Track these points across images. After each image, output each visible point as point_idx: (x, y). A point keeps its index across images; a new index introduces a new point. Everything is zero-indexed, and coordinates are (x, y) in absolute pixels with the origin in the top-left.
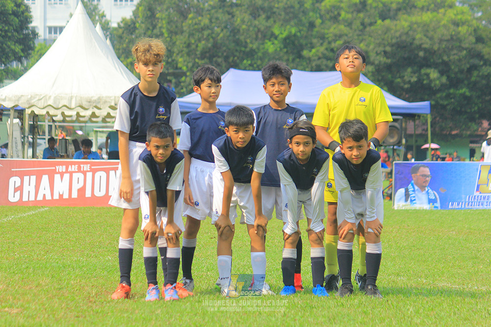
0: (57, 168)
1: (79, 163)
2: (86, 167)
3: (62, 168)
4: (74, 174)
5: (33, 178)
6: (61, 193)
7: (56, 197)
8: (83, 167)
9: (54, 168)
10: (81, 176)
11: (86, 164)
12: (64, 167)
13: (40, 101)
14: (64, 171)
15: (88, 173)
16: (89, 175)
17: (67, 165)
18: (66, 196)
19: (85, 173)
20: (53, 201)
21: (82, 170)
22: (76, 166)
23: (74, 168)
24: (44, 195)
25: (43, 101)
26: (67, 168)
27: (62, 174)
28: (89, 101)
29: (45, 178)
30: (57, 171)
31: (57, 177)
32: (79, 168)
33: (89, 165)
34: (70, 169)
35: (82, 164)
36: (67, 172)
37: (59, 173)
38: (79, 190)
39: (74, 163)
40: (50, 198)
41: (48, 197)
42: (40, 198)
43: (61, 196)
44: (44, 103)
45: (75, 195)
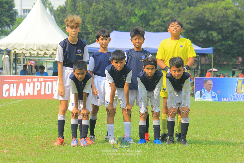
0: (27, 80)
1: (38, 78)
2: (42, 80)
3: (30, 80)
4: (35, 83)
5: (15, 85)
6: (29, 93)
7: (27, 94)
8: (40, 79)
9: (26, 80)
10: (39, 84)
11: (41, 78)
12: (31, 79)
13: (19, 47)
14: (31, 81)
15: (42, 83)
16: (43, 84)
17: (32, 78)
18: (31, 94)
19: (41, 82)
20: (25, 97)
21: (39, 81)
22: (37, 79)
23: (35, 80)
24: (21, 93)
25: (20, 46)
26: (32, 80)
27: (29, 83)
28: (43, 46)
29: (21, 85)
30: (27, 81)
31: (27, 84)
32: (38, 80)
33: (43, 79)
34: (33, 81)
35: (39, 78)
36: (32, 82)
37: (28, 82)
38: (38, 91)
39: (36, 78)
40: (24, 95)
41: (23, 94)
42: (18, 95)
43: (29, 94)
44: (21, 47)
45: (36, 93)
